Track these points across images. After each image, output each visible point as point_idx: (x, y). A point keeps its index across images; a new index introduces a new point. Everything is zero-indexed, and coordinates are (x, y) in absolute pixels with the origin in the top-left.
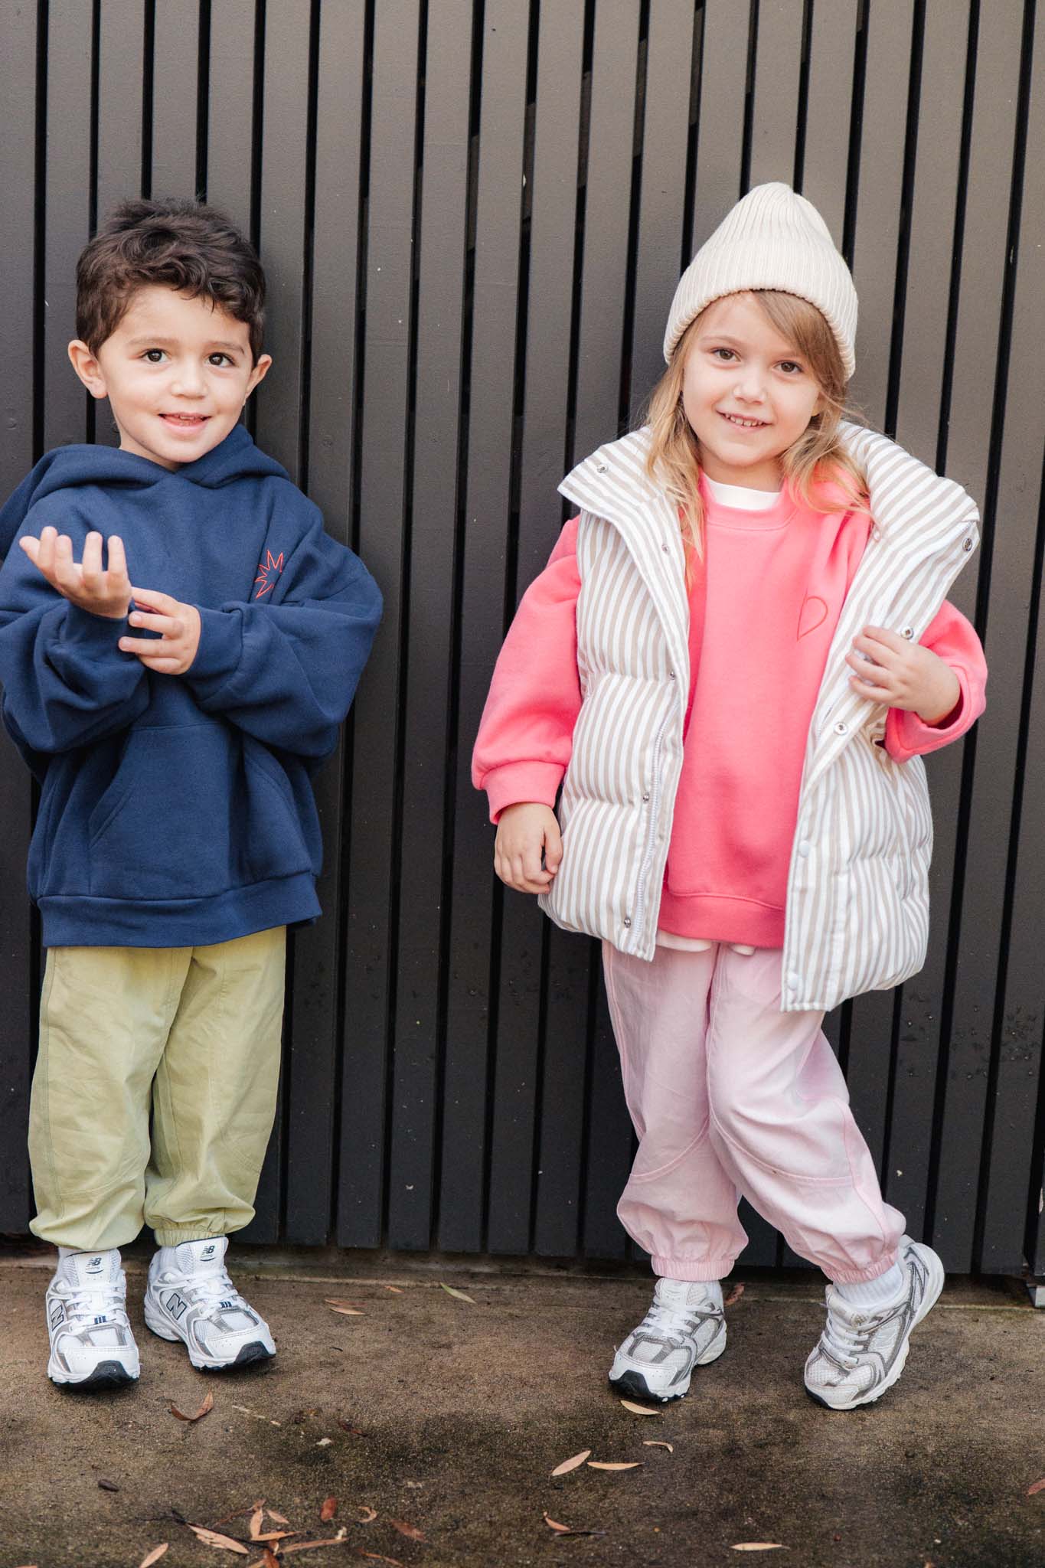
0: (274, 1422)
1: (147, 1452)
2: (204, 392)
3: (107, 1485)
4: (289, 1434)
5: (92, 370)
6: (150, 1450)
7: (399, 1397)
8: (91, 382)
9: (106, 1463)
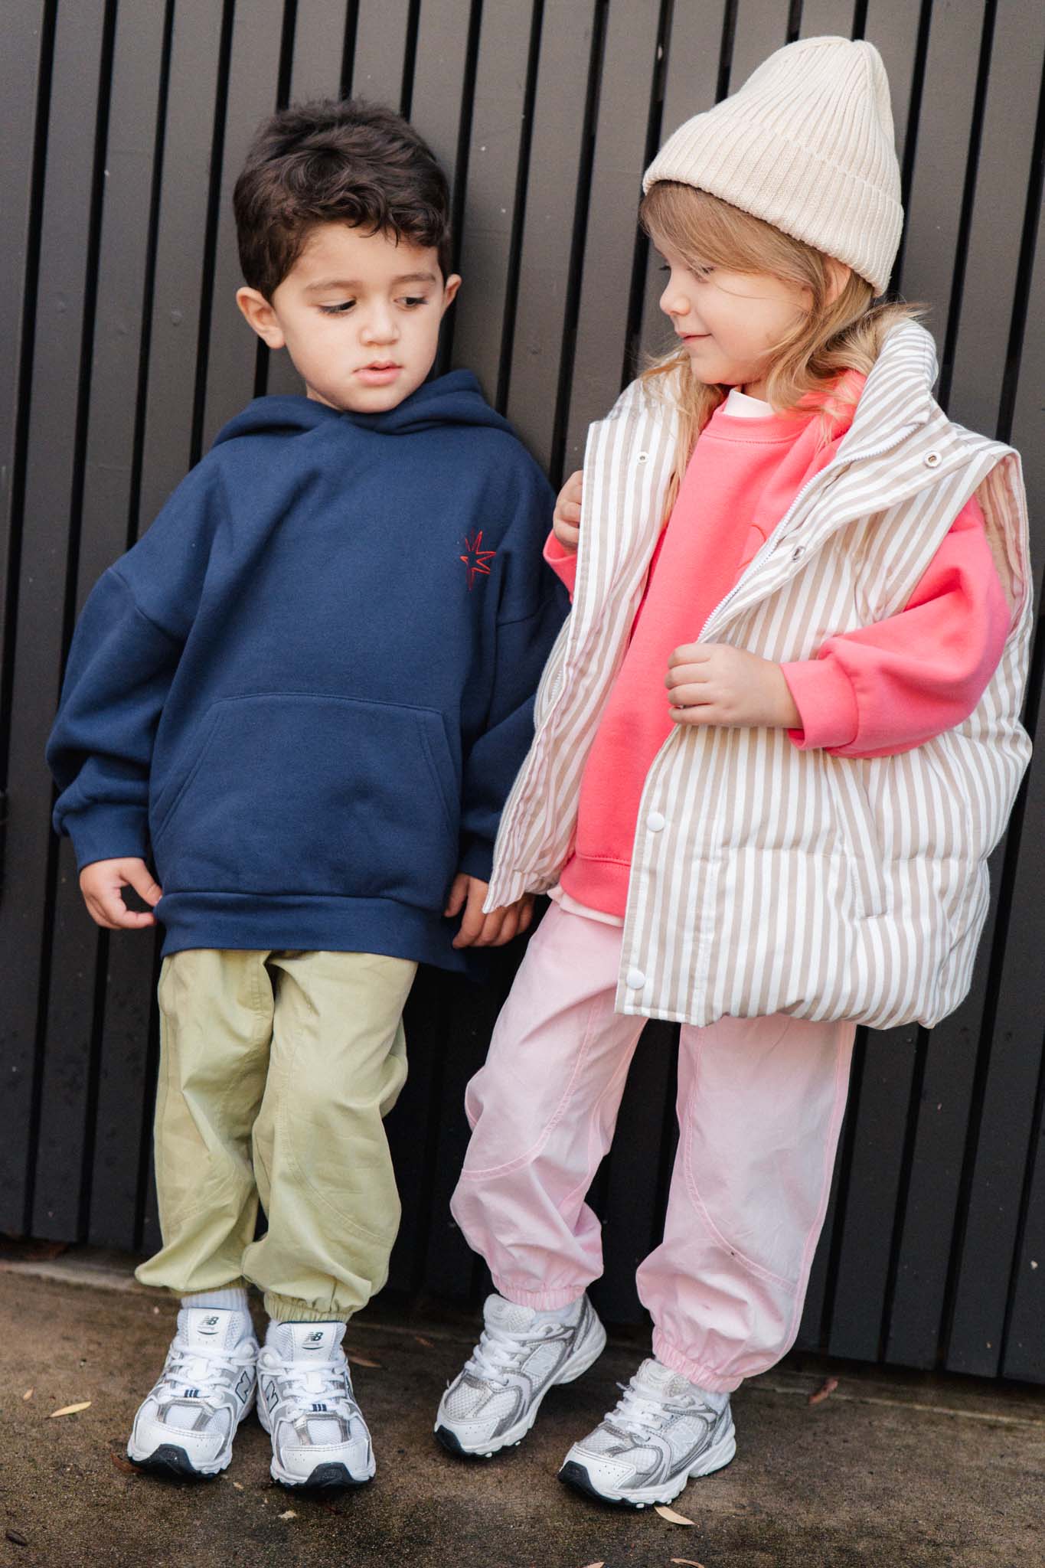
0: (236, 1485)
1: (77, 1503)
2: (396, 336)
3: (15, 1536)
4: (250, 1501)
5: (265, 318)
6: (81, 1500)
7: (393, 1471)
8: (266, 332)
9: (25, 1511)
